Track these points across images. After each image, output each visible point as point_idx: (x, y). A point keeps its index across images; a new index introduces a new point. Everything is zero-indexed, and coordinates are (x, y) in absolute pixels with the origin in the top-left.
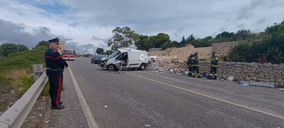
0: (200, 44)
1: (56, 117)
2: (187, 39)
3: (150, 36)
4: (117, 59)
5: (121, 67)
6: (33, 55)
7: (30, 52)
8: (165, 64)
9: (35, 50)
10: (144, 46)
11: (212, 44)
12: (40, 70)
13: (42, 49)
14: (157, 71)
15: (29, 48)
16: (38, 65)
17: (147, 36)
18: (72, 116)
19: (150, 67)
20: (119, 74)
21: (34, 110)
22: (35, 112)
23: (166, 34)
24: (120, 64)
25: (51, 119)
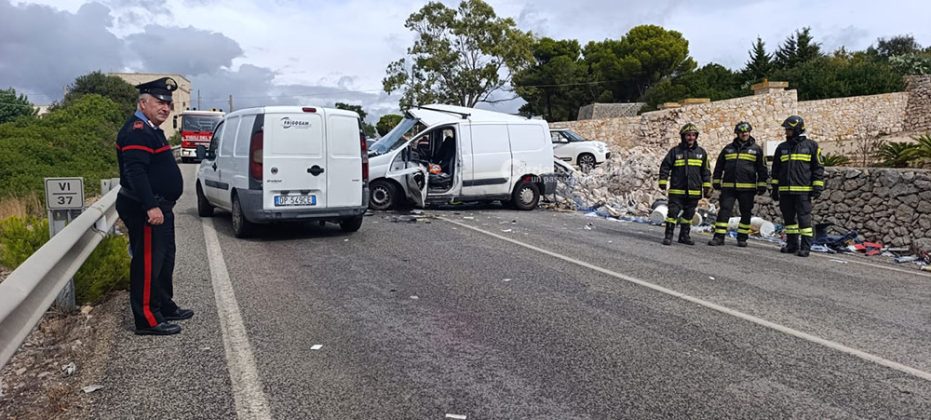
0: (840, 78)
1: (122, 374)
2: (779, 54)
3: (591, 43)
4: (406, 156)
5: (424, 192)
6: (52, 140)
7: (39, 123)
8: (638, 183)
9: (61, 114)
10: (560, 95)
11: (908, 79)
12: (71, 198)
13: (88, 112)
14: (592, 214)
15: (35, 108)
16: (64, 180)
17: (575, 42)
18: (180, 375)
19: (563, 192)
20: (413, 224)
21: (50, 351)
22: (52, 357)
23: (672, 33)
24: (419, 178)
25: (104, 381)
